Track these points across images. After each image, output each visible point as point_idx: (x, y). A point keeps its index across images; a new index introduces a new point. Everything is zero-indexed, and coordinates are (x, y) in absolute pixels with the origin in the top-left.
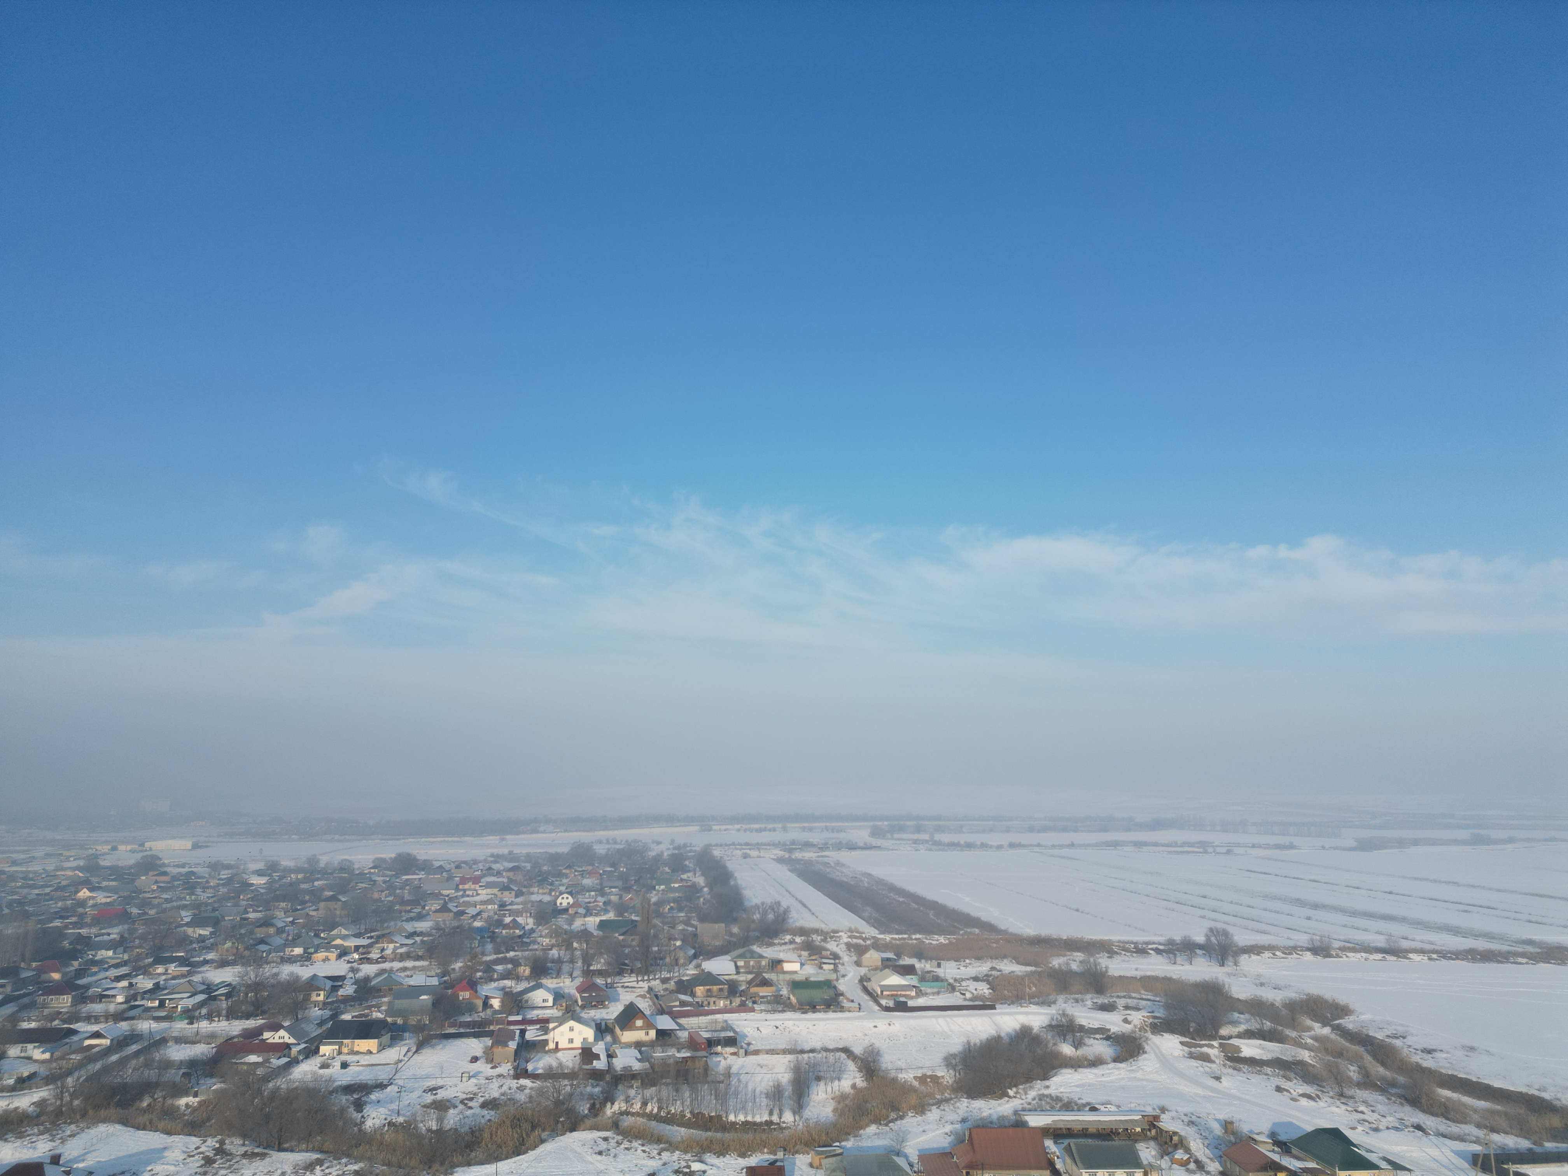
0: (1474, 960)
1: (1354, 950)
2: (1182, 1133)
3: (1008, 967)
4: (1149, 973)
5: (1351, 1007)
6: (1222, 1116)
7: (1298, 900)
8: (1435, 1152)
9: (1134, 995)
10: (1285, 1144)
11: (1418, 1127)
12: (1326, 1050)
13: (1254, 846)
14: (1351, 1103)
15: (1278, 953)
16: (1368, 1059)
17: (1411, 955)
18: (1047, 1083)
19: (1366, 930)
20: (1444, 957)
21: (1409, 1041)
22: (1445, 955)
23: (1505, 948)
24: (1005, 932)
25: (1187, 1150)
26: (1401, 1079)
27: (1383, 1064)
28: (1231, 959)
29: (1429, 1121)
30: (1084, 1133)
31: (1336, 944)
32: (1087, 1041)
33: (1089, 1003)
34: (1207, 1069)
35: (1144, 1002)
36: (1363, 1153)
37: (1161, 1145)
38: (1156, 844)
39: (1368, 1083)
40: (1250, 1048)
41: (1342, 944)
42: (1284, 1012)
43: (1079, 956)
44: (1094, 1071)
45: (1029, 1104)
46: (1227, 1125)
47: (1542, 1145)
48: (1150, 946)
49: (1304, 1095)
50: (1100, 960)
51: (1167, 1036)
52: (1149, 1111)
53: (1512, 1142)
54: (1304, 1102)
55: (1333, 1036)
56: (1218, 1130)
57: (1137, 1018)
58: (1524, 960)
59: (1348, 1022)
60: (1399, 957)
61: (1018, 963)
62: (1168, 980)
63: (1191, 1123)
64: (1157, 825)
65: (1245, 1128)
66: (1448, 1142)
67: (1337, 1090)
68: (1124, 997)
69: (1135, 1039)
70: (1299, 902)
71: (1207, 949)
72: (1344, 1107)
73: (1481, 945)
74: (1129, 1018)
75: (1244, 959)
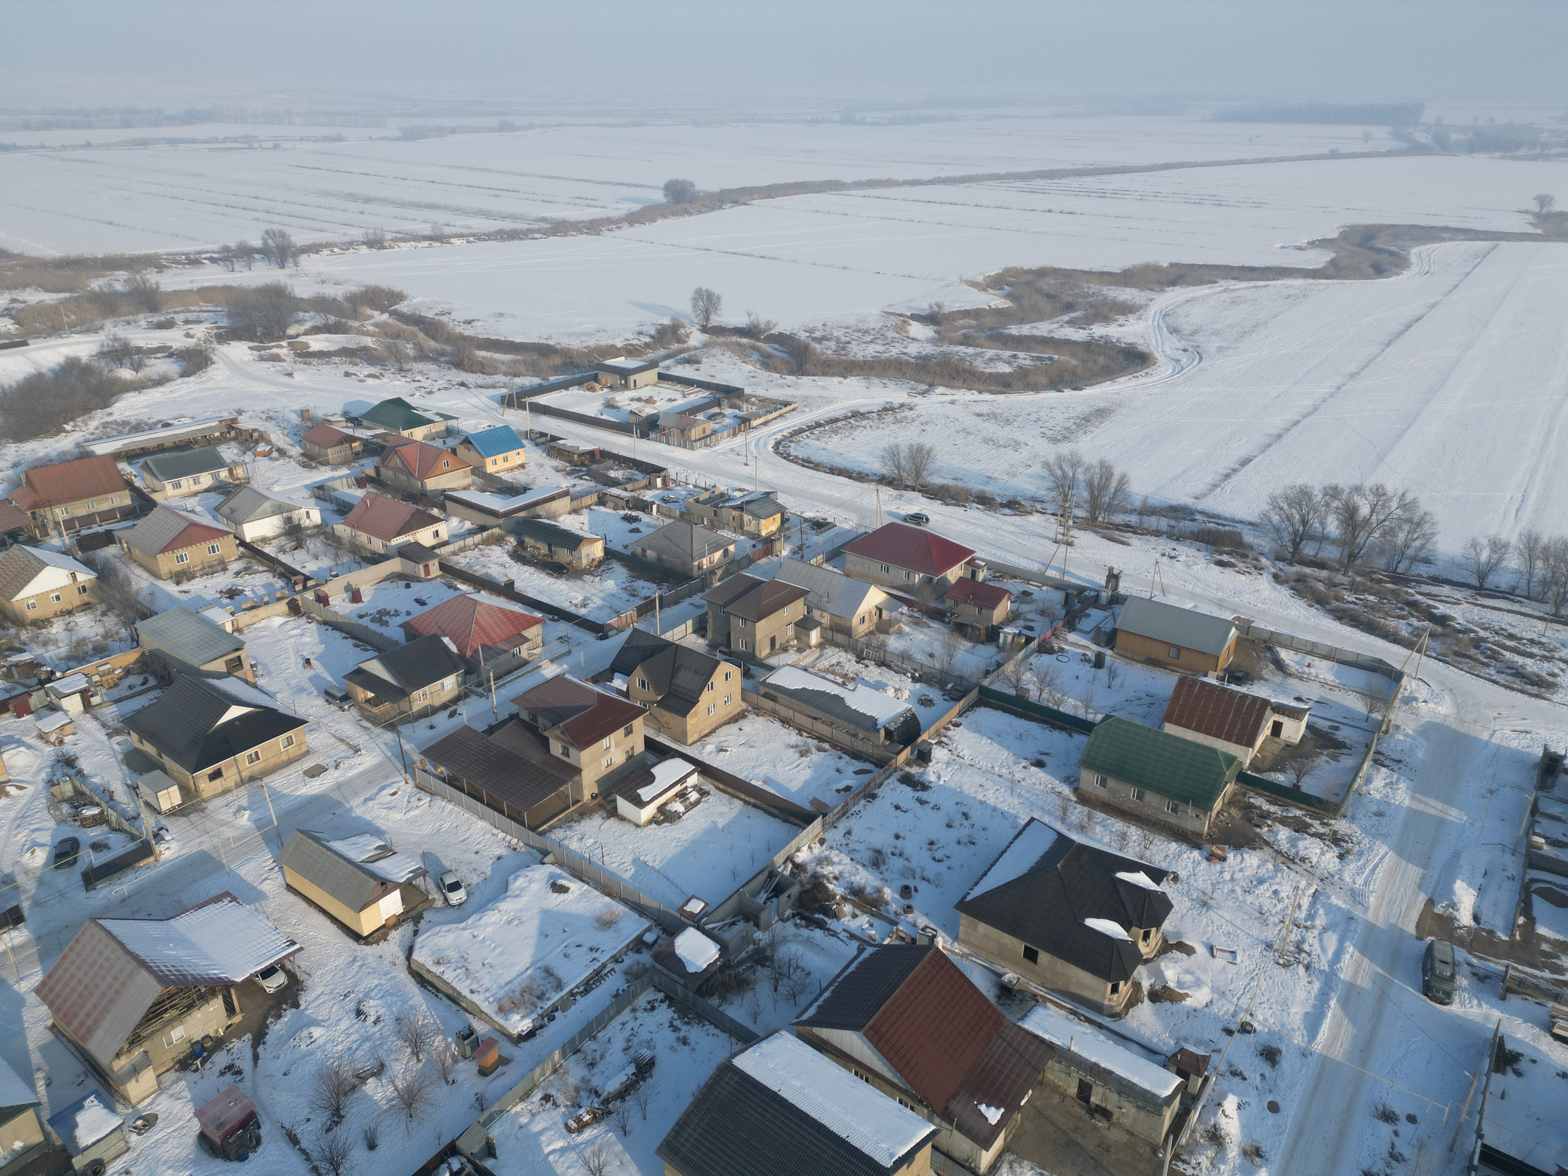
0: (503, 239)
1: (405, 240)
2: (262, 429)
3: (34, 297)
4: (206, 284)
5: (405, 293)
6: (297, 407)
7: (351, 194)
8: (474, 401)
9: (193, 308)
10: (356, 419)
11: (463, 384)
12: (386, 334)
13: (301, 139)
14: (409, 375)
15: (336, 250)
16: (421, 336)
17: (452, 240)
18: (109, 410)
19: (414, 220)
20: (479, 239)
21: (453, 316)
22: (481, 237)
23: (525, 226)
24: (20, 256)
25: (268, 442)
26: (448, 348)
27: (434, 338)
28: (290, 260)
29: (470, 378)
30: (161, 449)
31: (389, 236)
32: (147, 361)
33: (143, 323)
34: (279, 368)
35: (206, 314)
36: (421, 413)
37: (241, 443)
38: (194, 141)
39: (422, 356)
40: (317, 343)
41: (394, 235)
42: (347, 305)
43: (123, 275)
44: (161, 389)
45: (92, 434)
46: (304, 414)
47: (547, 380)
48: (203, 256)
49: (369, 376)
50: (148, 277)
51: (234, 343)
52: (226, 415)
53: (528, 381)
54: (370, 381)
55: (391, 321)
56: (295, 419)
57: (200, 331)
58: (539, 236)
59: (403, 307)
60: (443, 242)
61: (47, 290)
62: (228, 289)
63: (270, 418)
64: (191, 117)
65: (320, 413)
66: (483, 390)
67: (397, 366)
68: (182, 312)
69: (201, 352)
70: (351, 197)
71: (265, 252)
72: (403, 379)
73: (508, 225)
74: (191, 332)
75: (303, 258)
